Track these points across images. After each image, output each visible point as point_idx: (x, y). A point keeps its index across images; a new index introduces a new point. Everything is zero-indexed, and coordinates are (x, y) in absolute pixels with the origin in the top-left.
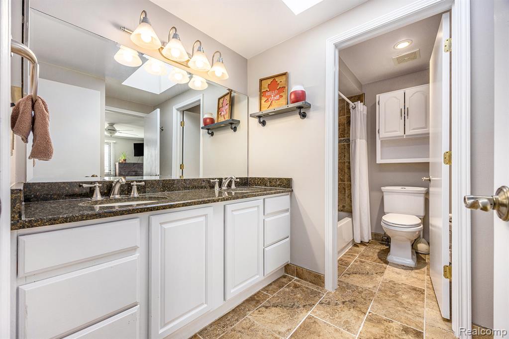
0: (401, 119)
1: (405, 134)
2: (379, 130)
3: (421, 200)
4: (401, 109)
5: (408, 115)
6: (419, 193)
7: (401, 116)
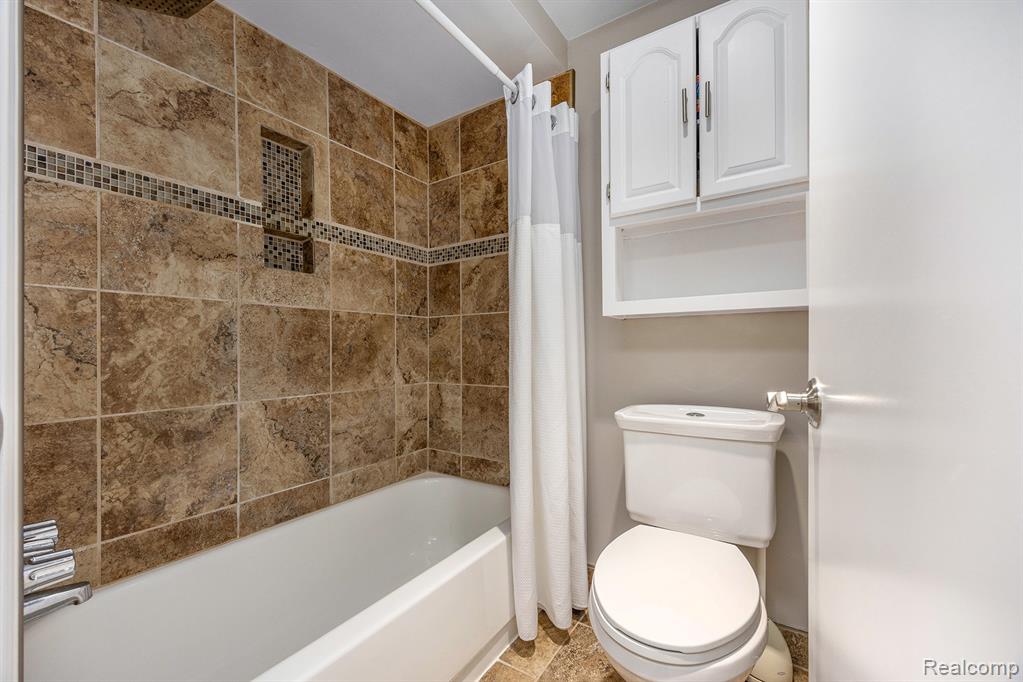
0: (686, 135)
1: (698, 194)
2: (609, 186)
3: (760, 469)
4: (684, 92)
5: (708, 115)
6: (748, 441)
7: (685, 121)
